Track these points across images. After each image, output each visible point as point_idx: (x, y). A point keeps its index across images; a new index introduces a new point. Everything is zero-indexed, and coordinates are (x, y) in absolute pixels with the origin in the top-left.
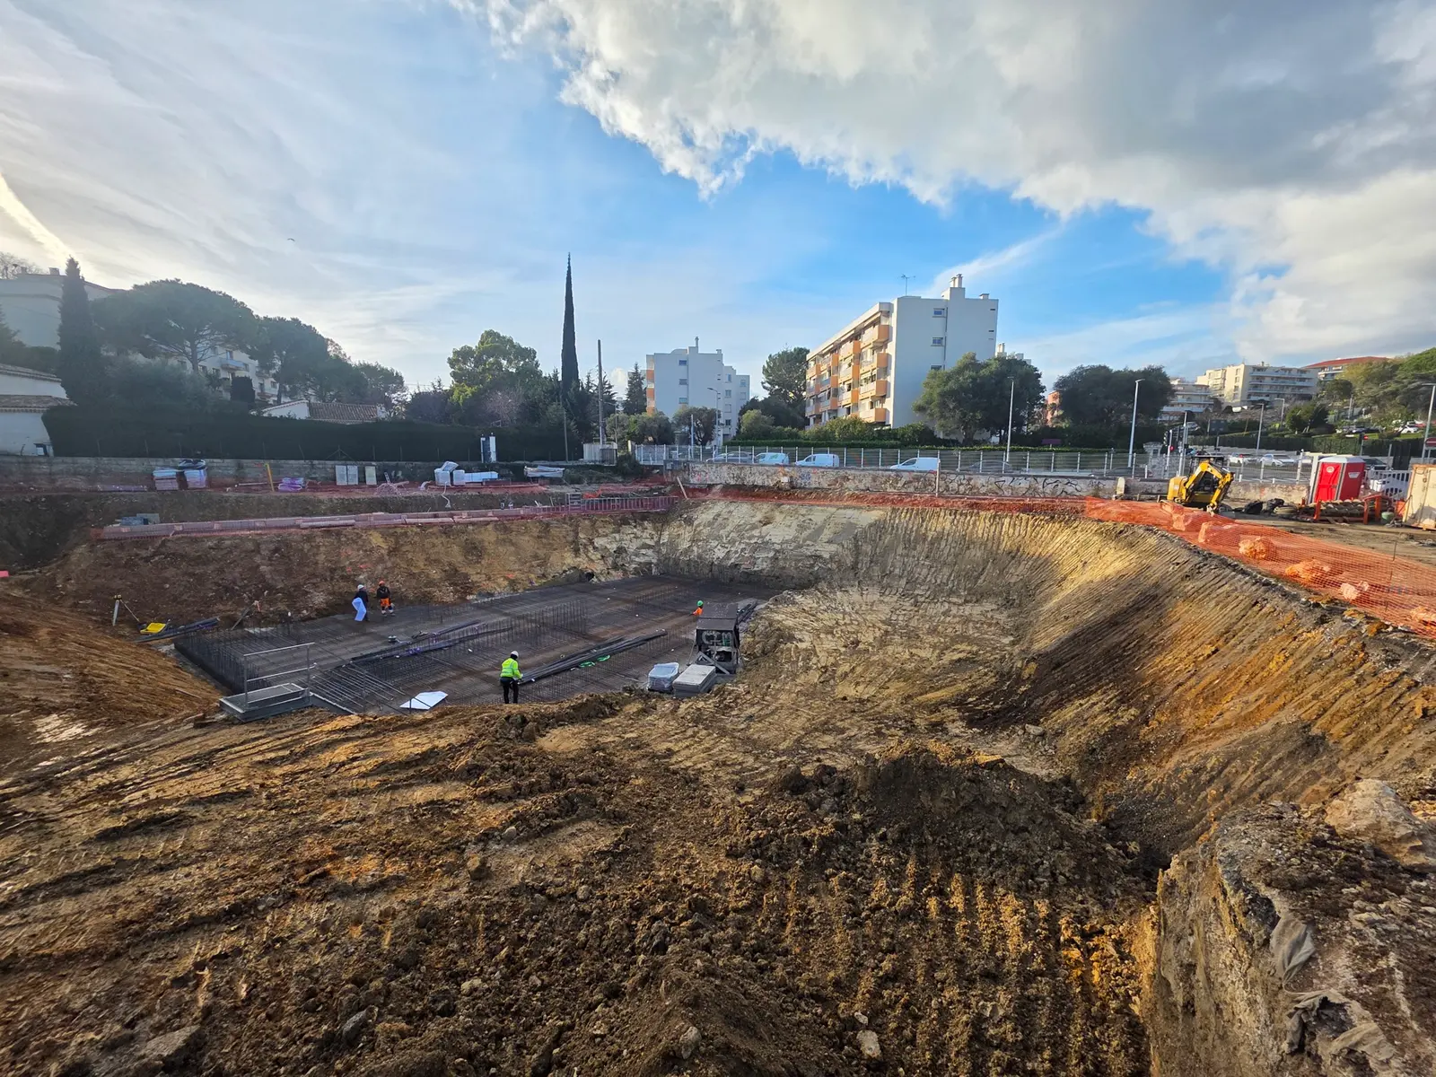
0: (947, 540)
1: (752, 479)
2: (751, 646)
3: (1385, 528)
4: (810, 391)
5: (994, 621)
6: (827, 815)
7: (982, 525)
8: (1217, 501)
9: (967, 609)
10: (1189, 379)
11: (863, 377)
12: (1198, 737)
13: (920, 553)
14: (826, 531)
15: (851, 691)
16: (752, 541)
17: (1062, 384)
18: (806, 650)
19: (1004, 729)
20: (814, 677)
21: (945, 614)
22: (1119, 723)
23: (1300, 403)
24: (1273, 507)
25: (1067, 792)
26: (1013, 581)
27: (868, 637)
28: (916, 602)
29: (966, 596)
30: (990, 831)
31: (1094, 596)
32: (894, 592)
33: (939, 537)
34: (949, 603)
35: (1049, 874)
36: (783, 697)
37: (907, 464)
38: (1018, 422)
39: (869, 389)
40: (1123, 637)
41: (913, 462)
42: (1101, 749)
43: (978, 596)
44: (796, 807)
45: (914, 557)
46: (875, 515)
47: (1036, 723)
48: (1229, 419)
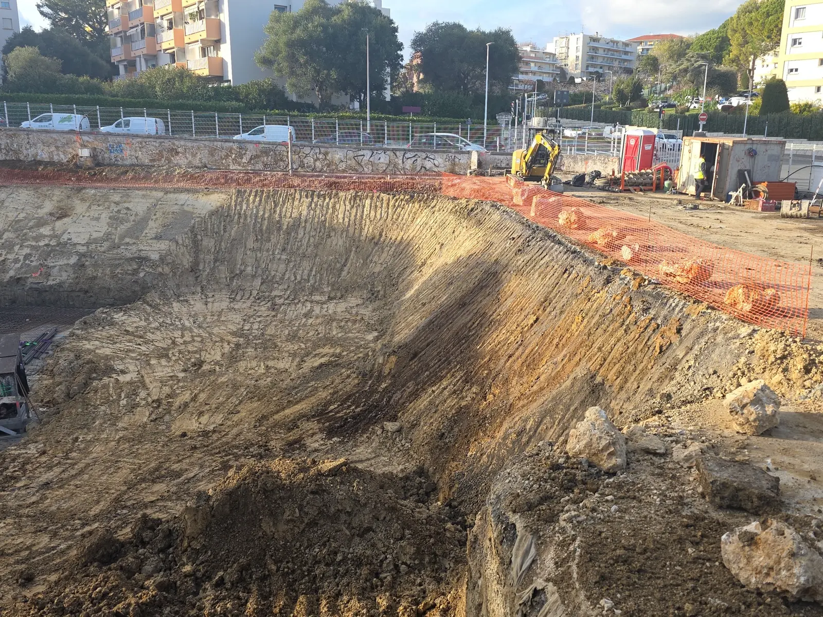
0: (305, 227)
1: (32, 151)
2: (49, 390)
3: (665, 196)
4: (115, 24)
5: (359, 318)
6: (149, 577)
7: (343, 207)
8: (549, 175)
9: (331, 307)
10: (540, 46)
11: (187, 12)
12: (521, 403)
13: (275, 245)
14: (151, 224)
15: (191, 424)
16: (42, 244)
17: (419, 41)
18: (130, 383)
19: (363, 432)
20: (143, 416)
21: (307, 315)
22: (463, 403)
23: (624, 76)
24: (593, 178)
25: (421, 482)
26: (377, 270)
27: (214, 355)
28: (274, 304)
29: (330, 292)
30: (336, 541)
31: (448, 277)
32: (247, 296)
33: (297, 224)
34: (312, 302)
35: (392, 567)
36: (97, 450)
37: (255, 133)
38: (378, 86)
39: (197, 30)
40: (469, 318)
41: (262, 131)
42: (449, 432)
43: (341, 291)
44: (106, 579)
45: (268, 250)
46: (215, 199)
47: (394, 419)
48: (572, 90)
